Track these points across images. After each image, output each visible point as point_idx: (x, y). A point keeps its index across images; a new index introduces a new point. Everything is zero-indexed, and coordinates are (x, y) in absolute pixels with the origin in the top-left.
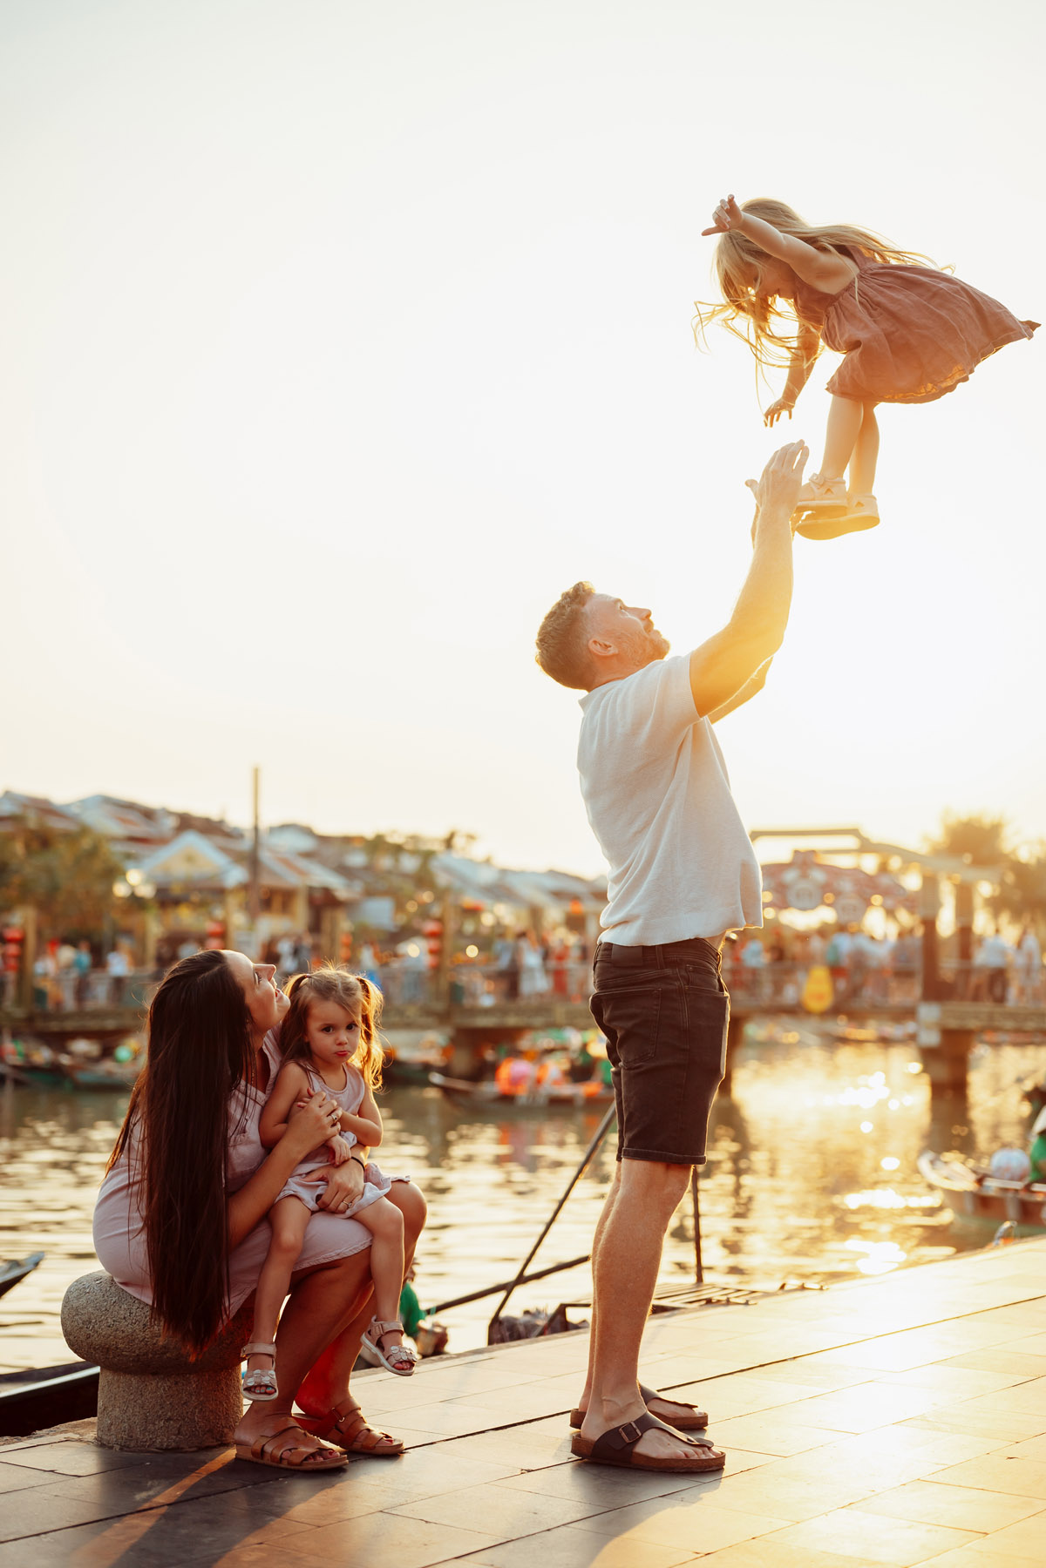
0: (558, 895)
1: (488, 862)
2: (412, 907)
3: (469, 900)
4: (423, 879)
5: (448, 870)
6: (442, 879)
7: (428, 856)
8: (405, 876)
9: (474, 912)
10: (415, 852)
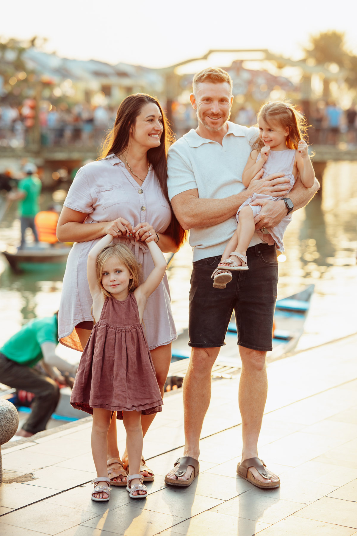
0: (97, 74)
1: (54, 54)
2: (13, 81)
3: (46, 77)
4: (19, 65)
5: (33, 59)
6: (30, 65)
7: (21, 51)
8: (8, 63)
9: (48, 85)
10: (13, 48)
